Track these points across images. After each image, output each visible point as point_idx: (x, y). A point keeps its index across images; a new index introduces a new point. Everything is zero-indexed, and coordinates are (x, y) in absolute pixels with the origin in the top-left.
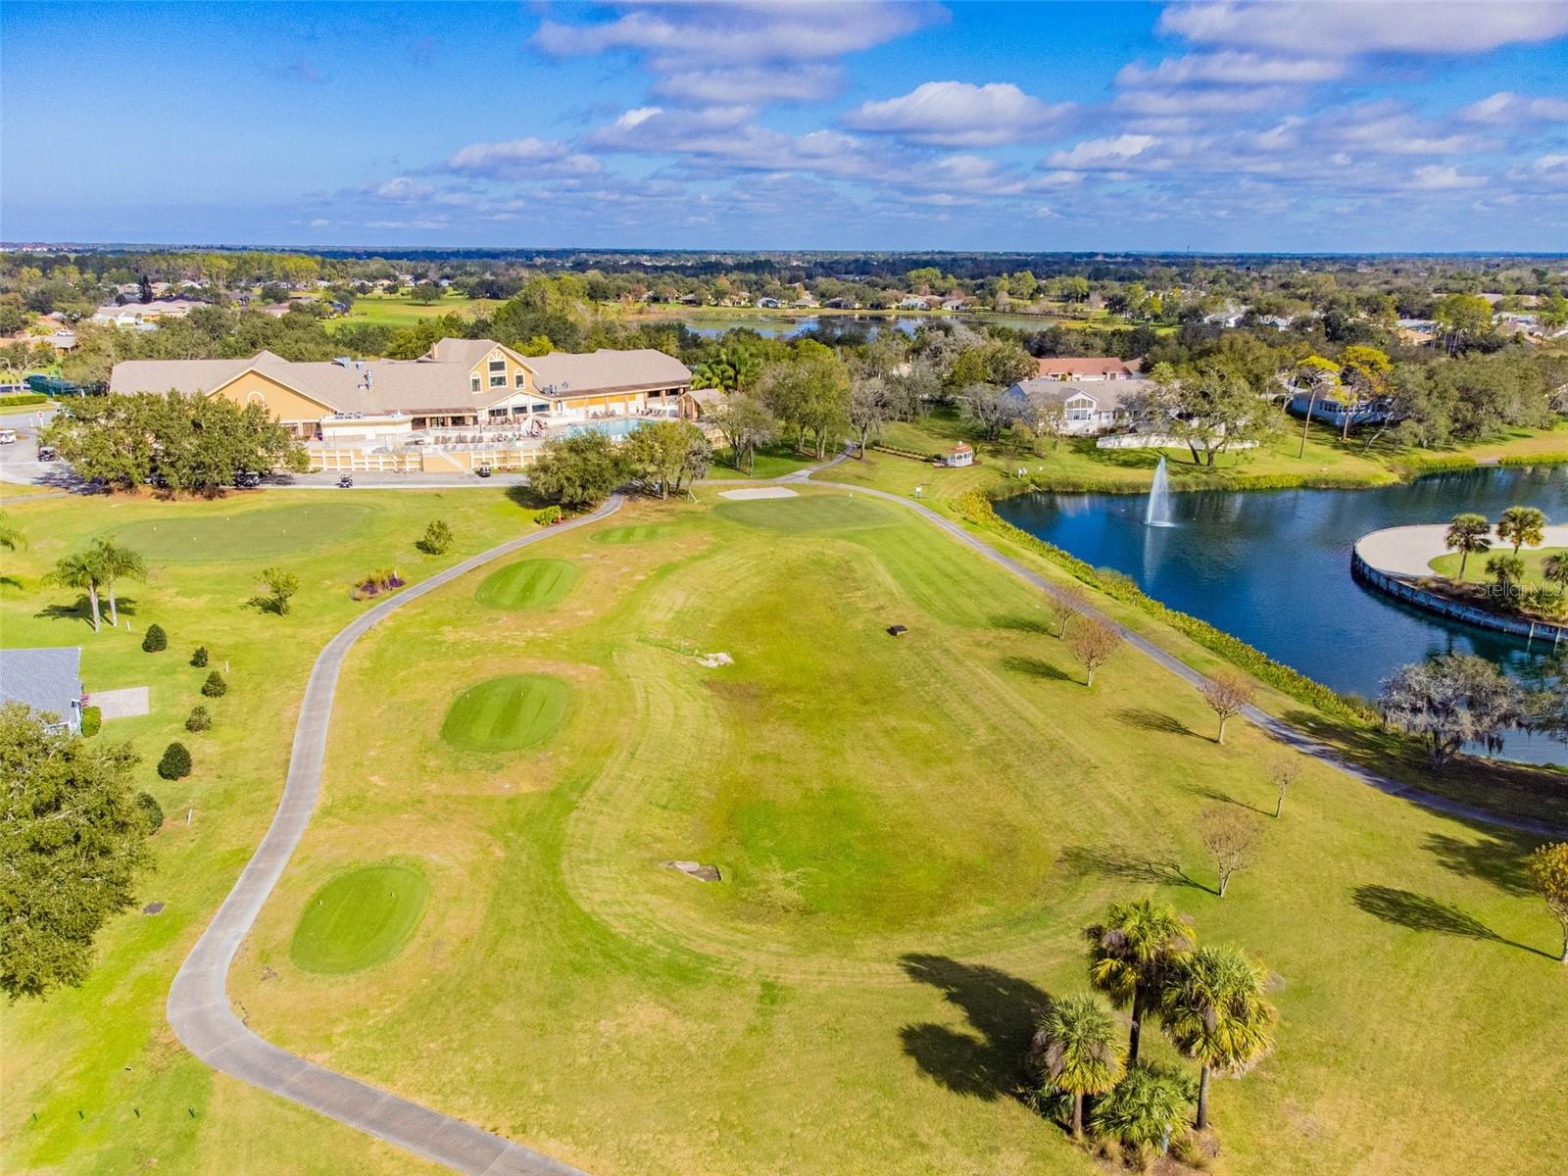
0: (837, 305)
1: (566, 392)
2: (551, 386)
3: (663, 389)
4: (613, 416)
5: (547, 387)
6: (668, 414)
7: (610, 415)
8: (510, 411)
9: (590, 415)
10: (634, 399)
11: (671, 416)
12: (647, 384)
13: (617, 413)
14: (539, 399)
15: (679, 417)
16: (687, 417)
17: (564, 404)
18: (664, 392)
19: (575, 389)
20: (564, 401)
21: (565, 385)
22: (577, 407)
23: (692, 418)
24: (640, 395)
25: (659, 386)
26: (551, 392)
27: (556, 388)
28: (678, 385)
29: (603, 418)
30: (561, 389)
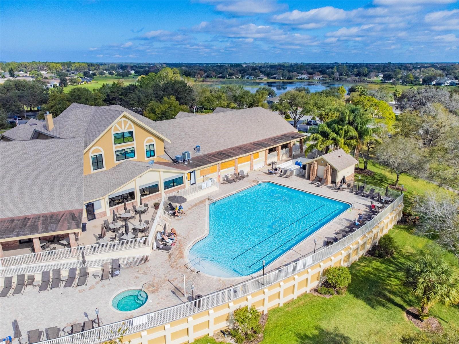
0: (275, 78)
1: (197, 157)
2: (184, 154)
3: (279, 145)
4: (243, 177)
5: (180, 155)
6: (294, 174)
7: (239, 177)
8: (137, 194)
9: (221, 180)
10: (258, 157)
11: (297, 175)
12: (265, 140)
13: (245, 173)
14: (173, 173)
15: (309, 178)
16: (320, 180)
17: (198, 173)
18: (280, 147)
19: (206, 153)
20: (198, 171)
21: (197, 149)
22: (210, 173)
23: (327, 183)
24: (262, 153)
25: (276, 143)
26: (184, 160)
27: (189, 155)
28: (290, 140)
29: (234, 181)
30: (193, 155)
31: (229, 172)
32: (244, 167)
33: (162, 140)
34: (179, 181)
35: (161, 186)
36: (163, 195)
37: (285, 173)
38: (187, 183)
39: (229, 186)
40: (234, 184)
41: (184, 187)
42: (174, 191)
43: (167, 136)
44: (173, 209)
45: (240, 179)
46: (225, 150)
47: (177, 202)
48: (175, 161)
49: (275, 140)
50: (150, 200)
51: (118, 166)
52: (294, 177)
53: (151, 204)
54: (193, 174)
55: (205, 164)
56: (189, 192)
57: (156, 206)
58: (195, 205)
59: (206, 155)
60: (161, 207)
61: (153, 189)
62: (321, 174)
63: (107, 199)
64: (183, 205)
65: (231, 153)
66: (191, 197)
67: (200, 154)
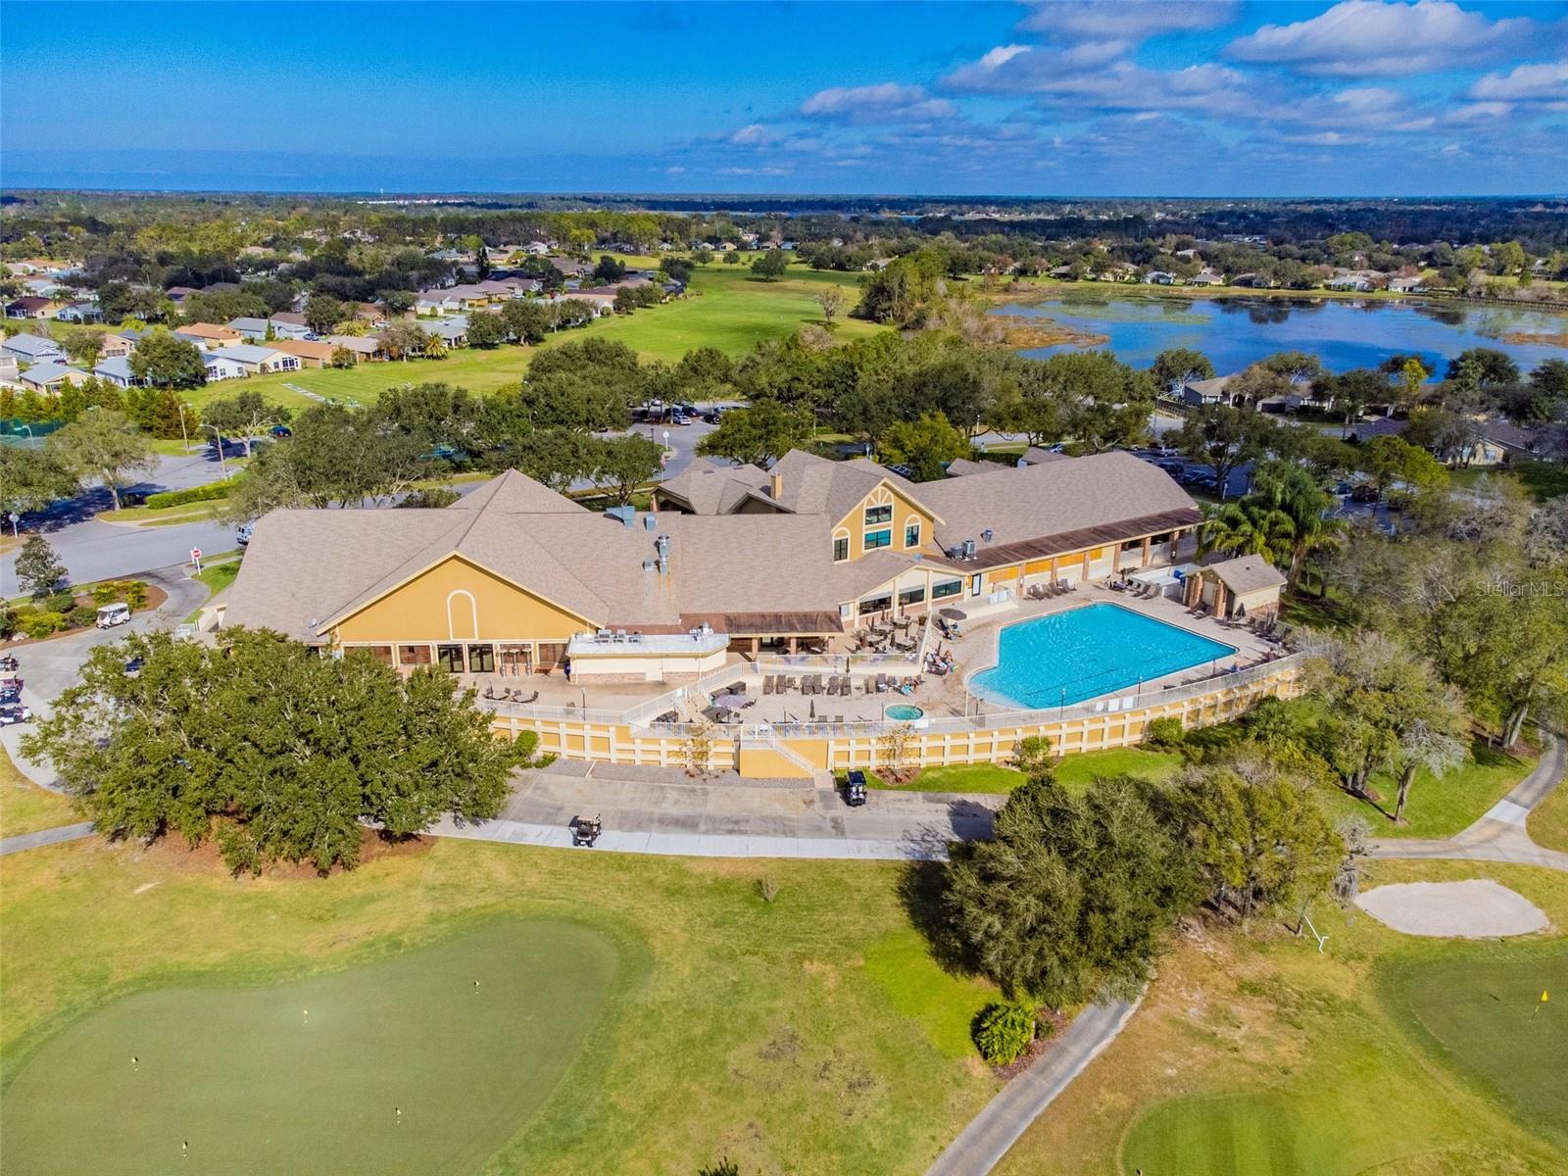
0: (1247, 283)
1: (987, 551)
2: (965, 545)
3: (1148, 536)
4: (1065, 591)
5: (958, 547)
6: (1163, 593)
7: (1059, 590)
8: (895, 601)
9: (1025, 593)
10: (1099, 556)
11: (1169, 597)
12: (1118, 524)
13: (1071, 584)
14: (945, 575)
15: (1187, 604)
16: (1205, 609)
17: (985, 577)
18: (1149, 541)
19: (1001, 543)
20: (986, 574)
21: (986, 535)
22: (1005, 579)
23: (1215, 614)
24: (1109, 549)
25: (1141, 531)
26: (964, 554)
27: (973, 547)
28: (1173, 526)
29: (1049, 596)
30: (980, 545)
31: (1041, 579)
32: (1069, 572)
33: (932, 520)
34: (953, 588)
35: (928, 594)
36: (931, 607)
37: (1145, 592)
38: (966, 591)
39: (1036, 603)
40: (1045, 600)
41: (962, 597)
42: (948, 602)
43: (938, 513)
44: (944, 627)
45: (1058, 594)
46: (1037, 541)
47: (953, 617)
48: (949, 554)
49: (1139, 525)
50: (914, 611)
51: (867, 556)
52: (1162, 598)
53: (915, 617)
54: (977, 578)
55: (998, 563)
56: (971, 606)
57: (922, 621)
58: (978, 627)
59: (1000, 548)
60: (929, 624)
61: (915, 596)
62: (1208, 597)
63: (858, 604)
64: (960, 623)
65: (1047, 546)
66: (973, 615)
67: (991, 545)
